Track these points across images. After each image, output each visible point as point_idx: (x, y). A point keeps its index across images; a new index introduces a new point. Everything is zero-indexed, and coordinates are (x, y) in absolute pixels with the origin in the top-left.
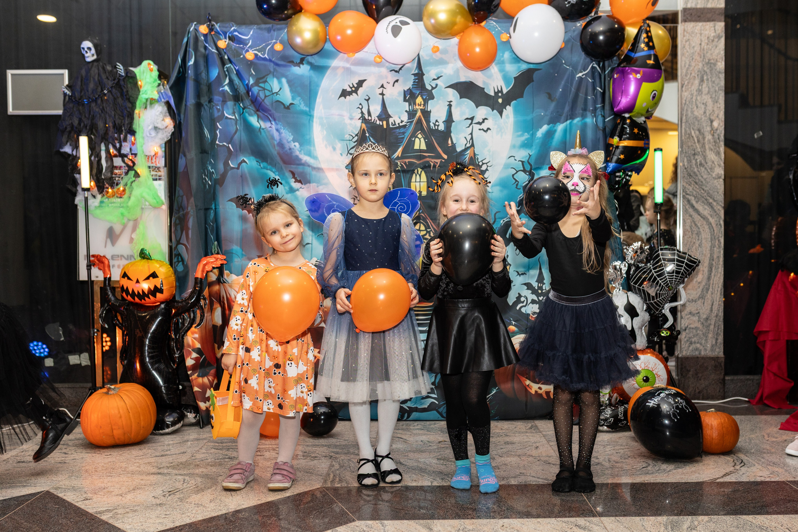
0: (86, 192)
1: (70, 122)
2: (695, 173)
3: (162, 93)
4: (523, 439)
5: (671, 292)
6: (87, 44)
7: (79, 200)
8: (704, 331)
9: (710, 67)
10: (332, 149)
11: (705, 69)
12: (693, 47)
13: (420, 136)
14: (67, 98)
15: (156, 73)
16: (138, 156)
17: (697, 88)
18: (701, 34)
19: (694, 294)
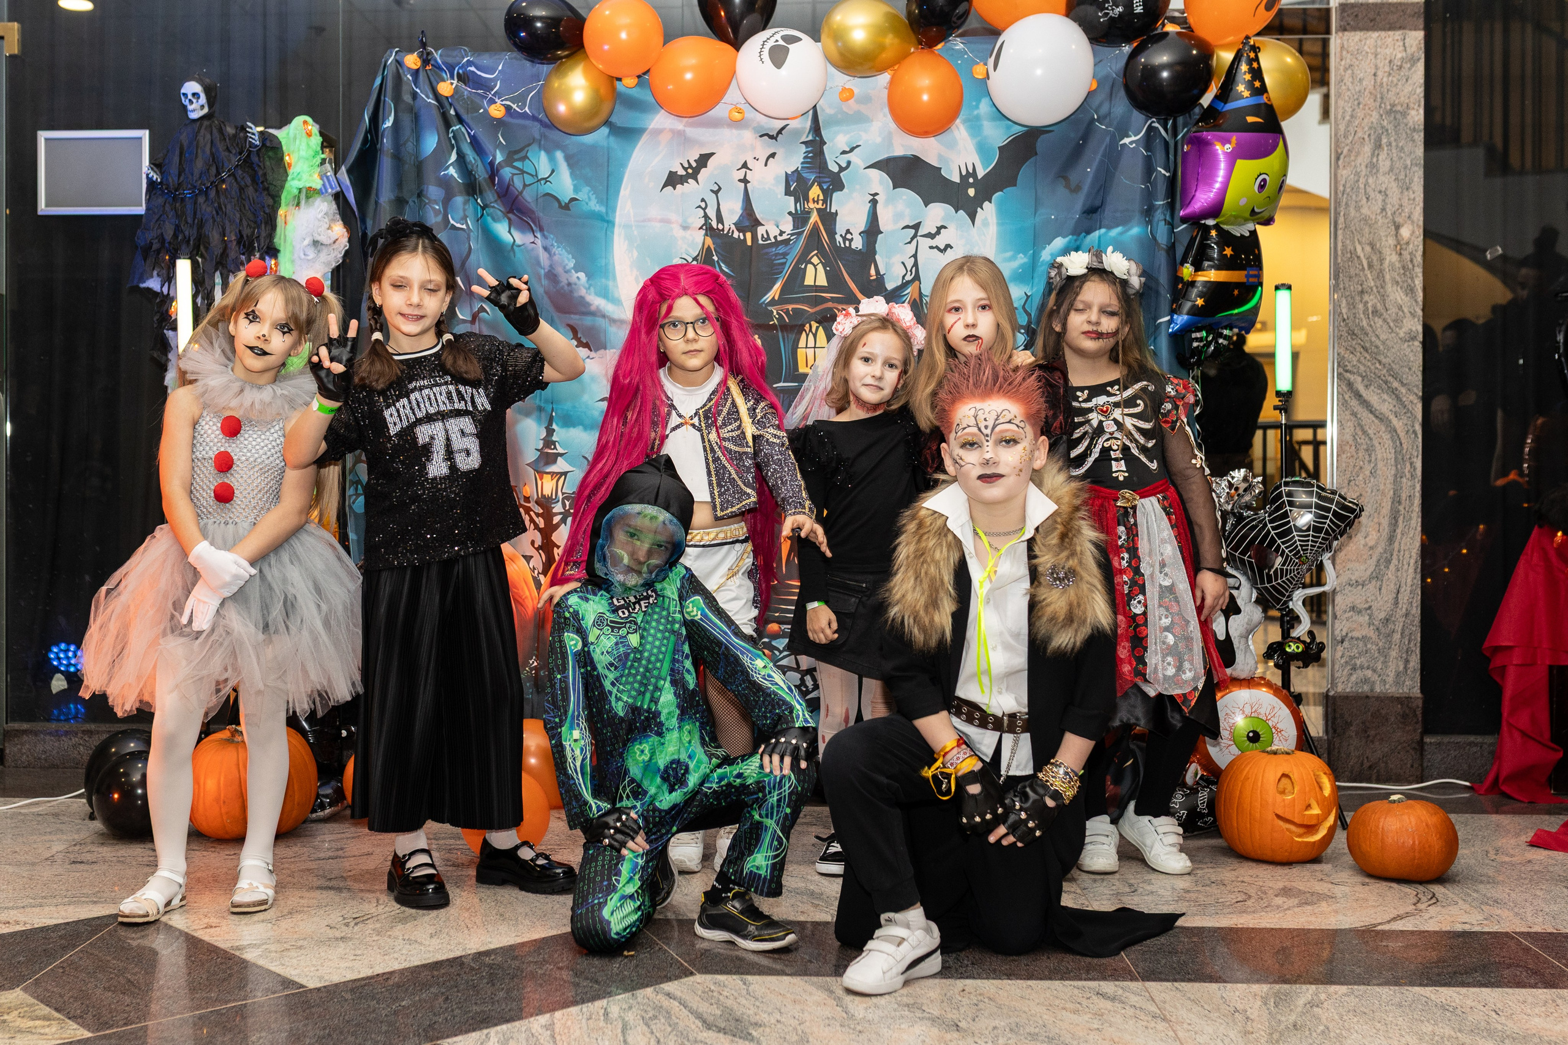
1: (159, 231)
2: (1362, 329)
3: (328, 178)
6: (192, 87)
8: (1381, 644)
9: (1395, 118)
11: (1385, 123)
12: (1361, 80)
13: (815, 260)
15: (316, 140)
17: (1367, 161)
18: (1376, 55)
19: (1361, 570)
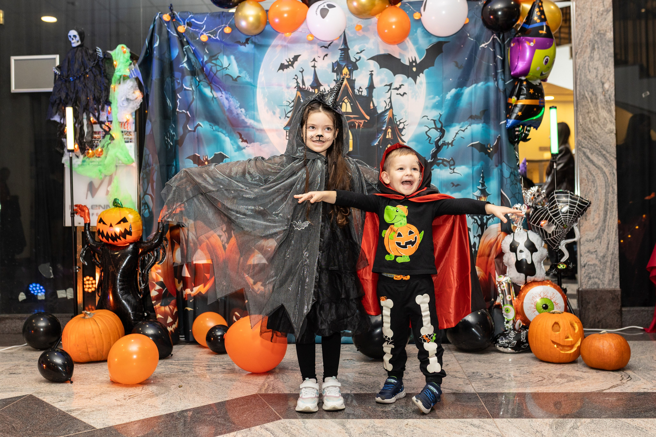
0: (71, 153)
1: (59, 96)
2: (589, 129)
3: (133, 71)
6: (73, 33)
7: (65, 160)
8: (601, 267)
9: (600, 36)
10: (272, 114)
11: (596, 39)
12: (585, 20)
13: (346, 101)
14: (57, 77)
15: (128, 55)
16: (113, 123)
17: (589, 55)
18: (591, 9)
19: (592, 235)
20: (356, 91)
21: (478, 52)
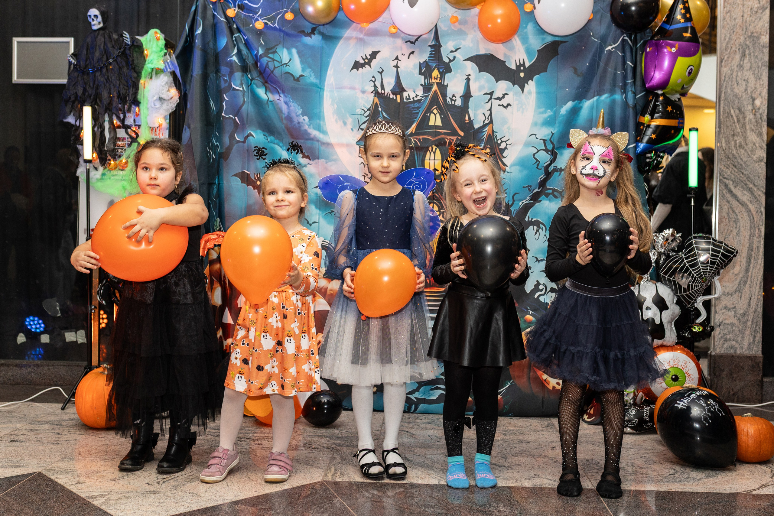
0: (88, 164)
1: (75, 91)
2: (733, 155)
3: (168, 63)
4: (539, 438)
5: (705, 284)
6: (94, 11)
7: (81, 172)
8: (740, 327)
9: (753, 40)
10: (343, 124)
11: (748, 43)
12: (735, 19)
13: (435, 111)
14: (72, 66)
15: (162, 42)
16: (142, 127)
17: (737, 63)
18: (743, 5)
19: (731, 286)
20: (448, 100)
21: (603, 56)
